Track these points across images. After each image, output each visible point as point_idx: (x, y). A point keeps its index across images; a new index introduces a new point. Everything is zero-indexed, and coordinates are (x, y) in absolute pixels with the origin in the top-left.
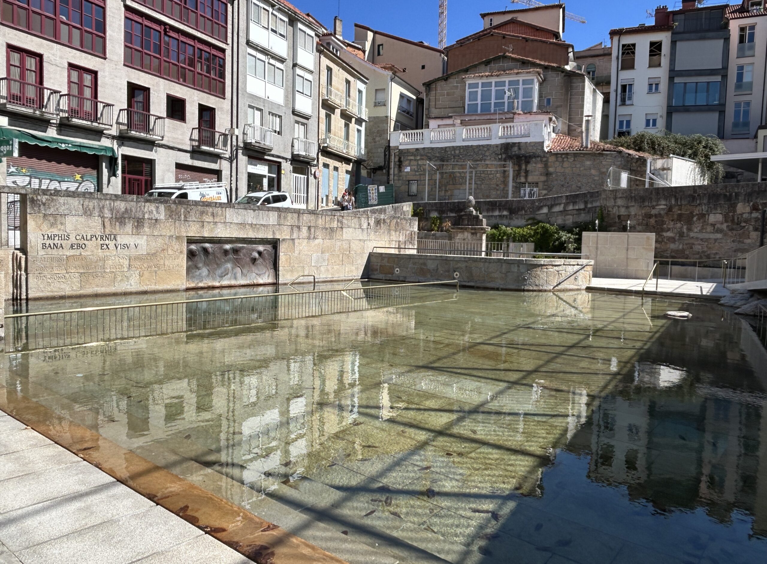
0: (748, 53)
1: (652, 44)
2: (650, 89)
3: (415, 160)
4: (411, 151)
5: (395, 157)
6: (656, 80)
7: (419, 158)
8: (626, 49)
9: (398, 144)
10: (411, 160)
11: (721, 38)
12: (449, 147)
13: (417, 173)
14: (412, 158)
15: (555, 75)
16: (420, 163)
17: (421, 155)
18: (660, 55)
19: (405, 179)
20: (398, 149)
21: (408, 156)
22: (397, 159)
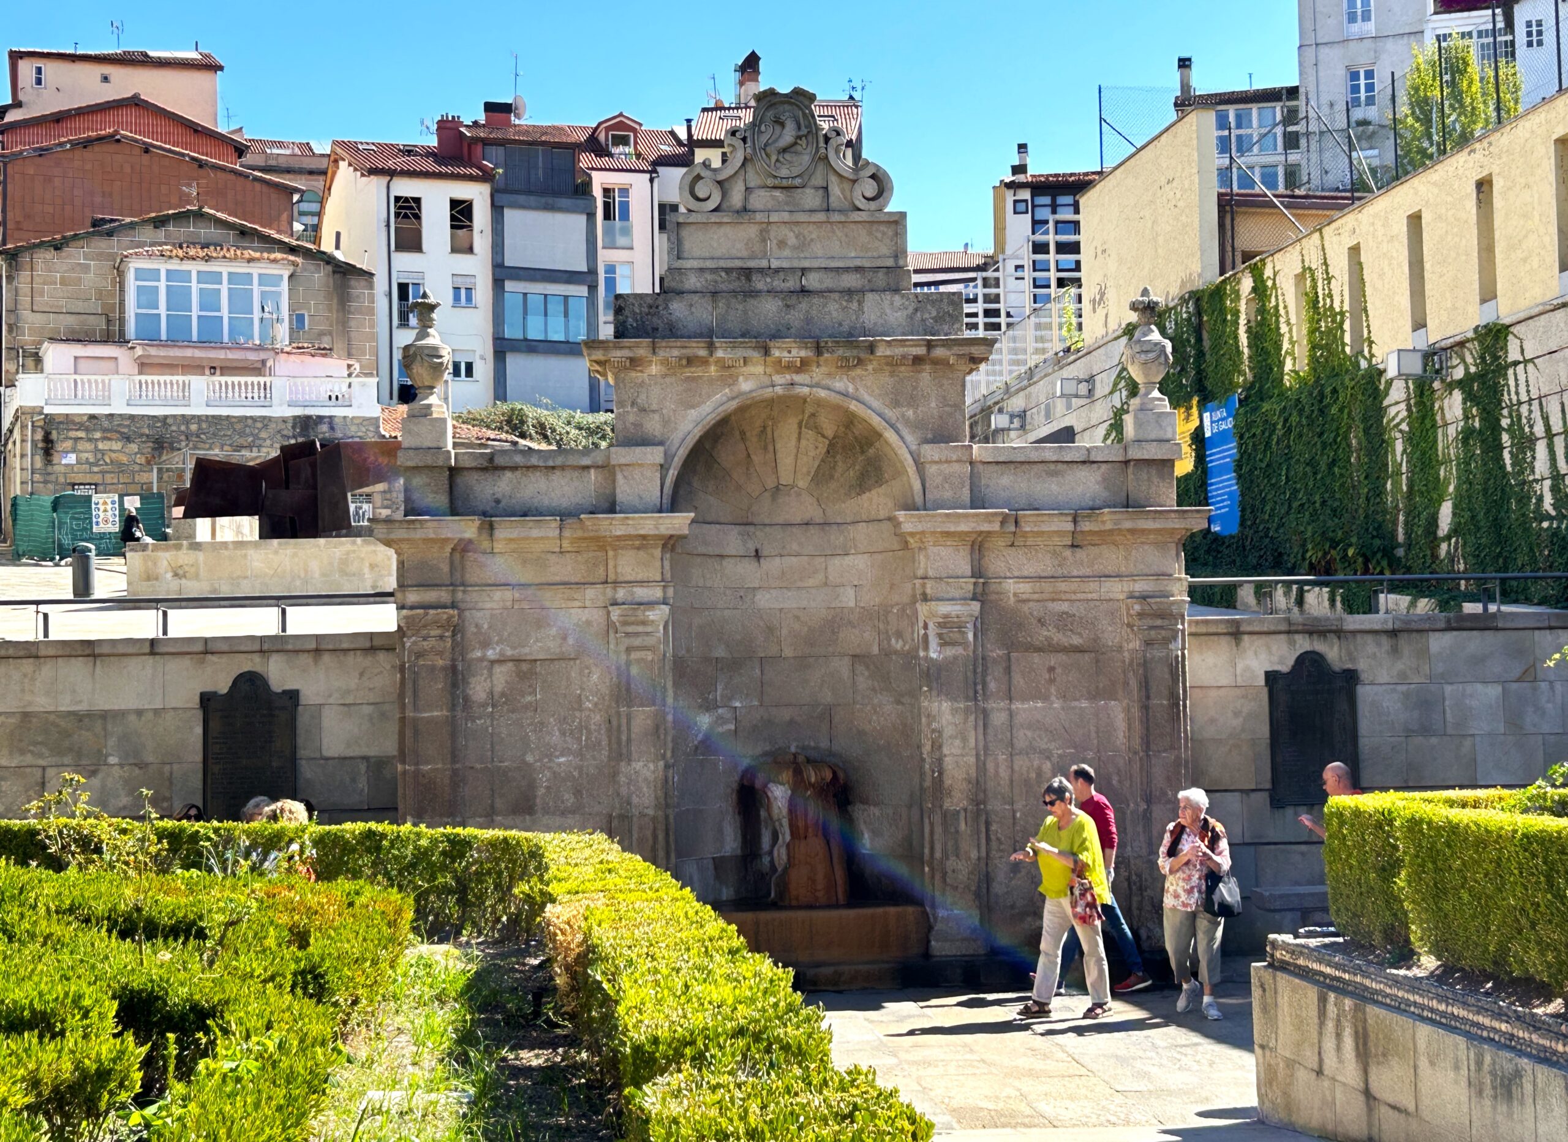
0: (621, 241)
1: (454, 203)
2: (457, 298)
3: (90, 440)
4: (77, 420)
5: (33, 431)
6: (468, 280)
7: (98, 435)
8: (401, 208)
9: (42, 404)
10: (77, 439)
11: (581, 212)
12: (174, 416)
13: (96, 469)
14: (81, 434)
15: (312, 268)
16: (101, 446)
17: (105, 430)
18: (470, 228)
19: (62, 480)
20: (41, 413)
21: (68, 430)
22: (39, 436)
